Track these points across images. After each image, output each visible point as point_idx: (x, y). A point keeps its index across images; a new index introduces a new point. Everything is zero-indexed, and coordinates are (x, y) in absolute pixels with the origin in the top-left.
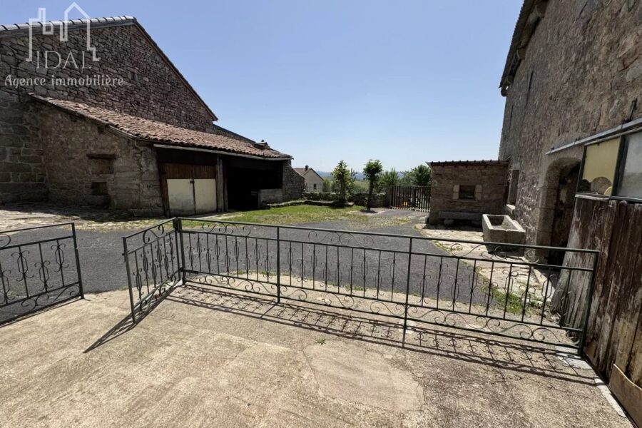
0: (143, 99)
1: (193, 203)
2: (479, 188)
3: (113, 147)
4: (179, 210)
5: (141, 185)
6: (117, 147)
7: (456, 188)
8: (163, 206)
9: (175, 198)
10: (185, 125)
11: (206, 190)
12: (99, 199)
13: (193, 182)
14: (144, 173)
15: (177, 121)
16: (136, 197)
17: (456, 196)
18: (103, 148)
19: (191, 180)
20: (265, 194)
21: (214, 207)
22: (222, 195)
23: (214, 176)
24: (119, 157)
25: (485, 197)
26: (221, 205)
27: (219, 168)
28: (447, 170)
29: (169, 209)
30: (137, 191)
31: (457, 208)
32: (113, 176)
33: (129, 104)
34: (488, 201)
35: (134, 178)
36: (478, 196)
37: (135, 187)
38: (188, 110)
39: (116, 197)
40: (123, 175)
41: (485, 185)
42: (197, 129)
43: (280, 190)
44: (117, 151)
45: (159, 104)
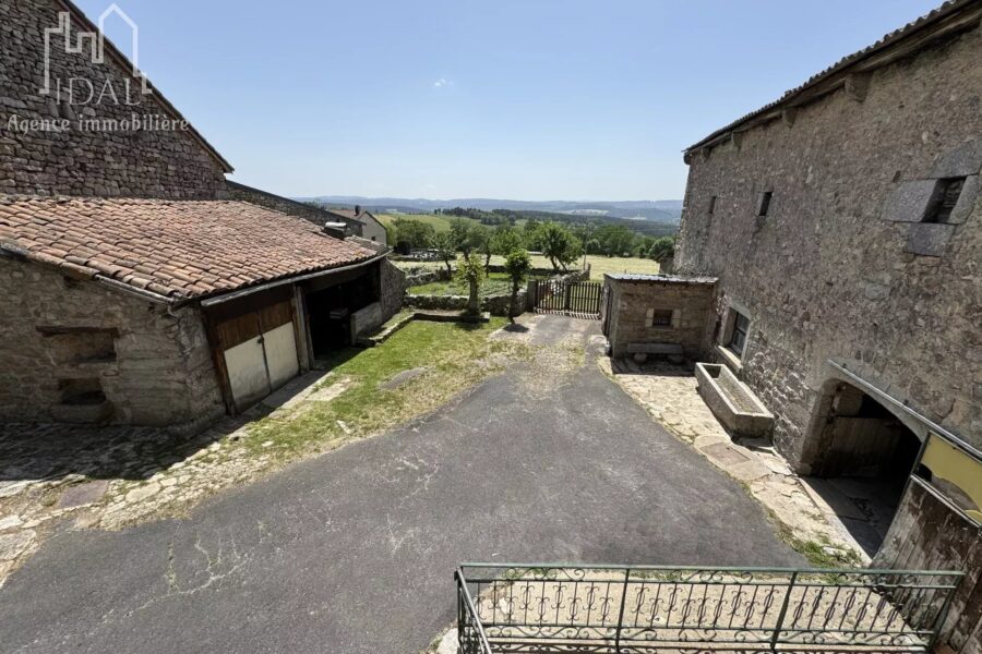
0: (90, 155)
1: (265, 376)
2: (677, 313)
3: (110, 315)
4: (248, 396)
5: (188, 381)
6: (120, 315)
7: (650, 313)
8: (224, 400)
9: (239, 379)
10: (177, 194)
11: (281, 345)
12: (90, 411)
13: (261, 341)
14: (188, 357)
15: (162, 188)
16: (179, 404)
17: (649, 323)
18: (80, 315)
19: (258, 337)
20: (362, 319)
21: (295, 368)
22: (305, 345)
23: (289, 316)
24: (126, 332)
25: (684, 324)
26: (305, 362)
27: (298, 302)
28: (640, 289)
29: (233, 402)
30: (181, 394)
31: (651, 338)
32: (114, 367)
33: (65, 173)
34: (687, 330)
35: (172, 370)
36: (676, 323)
37: (175, 386)
38: (179, 162)
39: (128, 404)
40: (141, 366)
41: (685, 310)
42: (201, 197)
43: (378, 304)
44: (121, 320)
45: (125, 160)
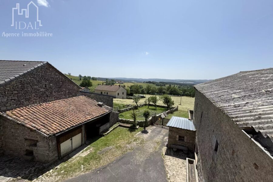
0: (49, 93)
1: (71, 148)
2: (186, 138)
3: (37, 137)
4: (65, 154)
5: (49, 153)
6: (39, 138)
7: (178, 136)
8: (58, 156)
9: (64, 150)
10: (67, 97)
11: (77, 139)
12: (29, 158)
13: (71, 140)
14: (50, 147)
15: (64, 96)
16: (46, 158)
17: (177, 139)
18: (32, 137)
19: (71, 139)
20: (102, 128)
21: (81, 144)
22: (84, 138)
23: (81, 132)
24: (39, 141)
25: (188, 141)
26: (83, 142)
27: (83, 128)
28: (174, 129)
29: (61, 156)
30: (47, 156)
31: (178, 144)
32: (36, 148)
34: (188, 143)
35: (46, 150)
36: (185, 140)
37: (47, 154)
38: (69, 90)
39: (37, 156)
40: (41, 149)
41: (188, 137)
42: (73, 96)
43: (108, 123)
44: (39, 139)
45: (57, 92)
